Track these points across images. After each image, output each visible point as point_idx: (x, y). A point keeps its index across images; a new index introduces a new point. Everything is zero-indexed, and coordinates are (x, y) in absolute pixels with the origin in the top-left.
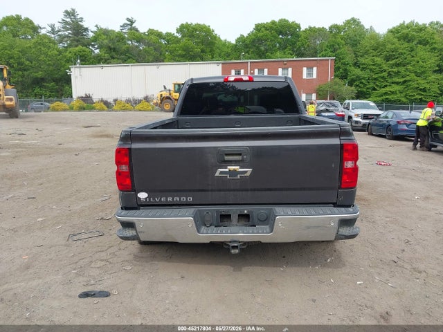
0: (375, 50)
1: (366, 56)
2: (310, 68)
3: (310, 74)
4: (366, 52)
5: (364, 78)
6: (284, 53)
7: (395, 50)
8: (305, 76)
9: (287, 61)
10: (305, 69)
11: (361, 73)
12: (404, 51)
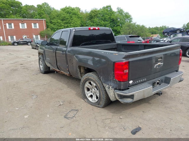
0: (57, 17)
1: (54, 19)
2: (35, 24)
3: (35, 26)
4: (54, 18)
5: (55, 28)
6: (16, 16)
7: (65, 17)
8: (33, 27)
9: (23, 20)
10: (33, 24)
11: (54, 26)
12: (68, 18)
